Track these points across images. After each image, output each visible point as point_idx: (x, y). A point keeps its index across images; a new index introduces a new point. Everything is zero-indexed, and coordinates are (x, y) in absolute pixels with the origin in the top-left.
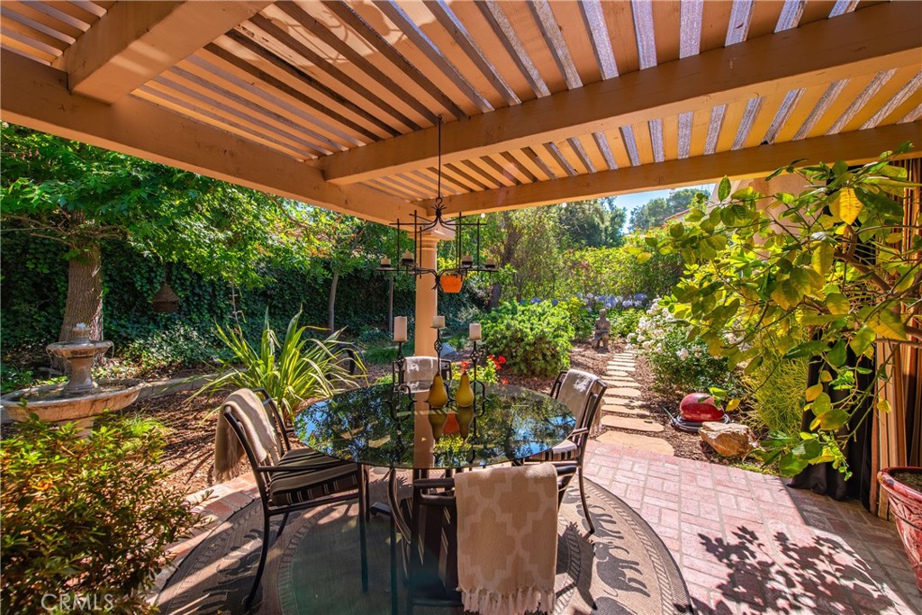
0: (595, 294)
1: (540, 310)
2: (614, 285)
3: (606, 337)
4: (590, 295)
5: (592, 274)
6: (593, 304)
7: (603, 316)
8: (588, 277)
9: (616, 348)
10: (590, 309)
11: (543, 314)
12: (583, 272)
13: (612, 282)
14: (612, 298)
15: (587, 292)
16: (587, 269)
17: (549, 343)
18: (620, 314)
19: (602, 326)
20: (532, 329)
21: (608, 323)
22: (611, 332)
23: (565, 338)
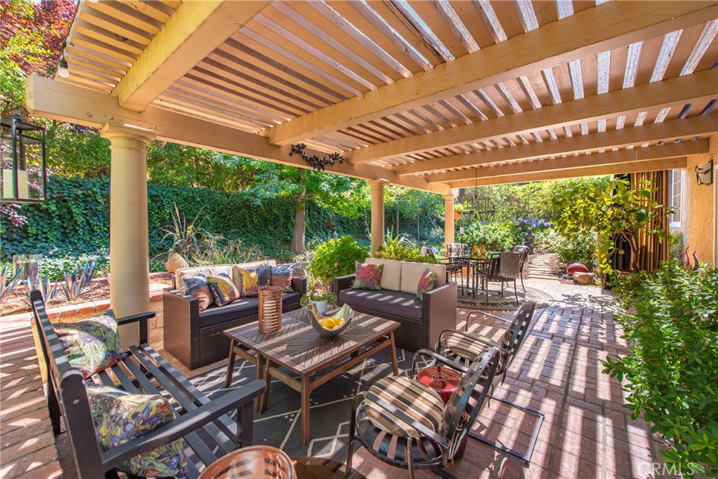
0: (524, 218)
1: (493, 228)
2: (538, 211)
3: (532, 245)
4: (520, 219)
5: (522, 205)
6: (523, 225)
7: (530, 232)
8: (519, 207)
9: (539, 252)
10: (520, 228)
11: (496, 230)
12: (516, 203)
13: (537, 210)
14: (537, 221)
15: (518, 217)
16: (518, 202)
17: (499, 244)
18: (542, 231)
19: (530, 239)
20: (490, 237)
21: (534, 236)
22: (535, 243)
23: (508, 242)
